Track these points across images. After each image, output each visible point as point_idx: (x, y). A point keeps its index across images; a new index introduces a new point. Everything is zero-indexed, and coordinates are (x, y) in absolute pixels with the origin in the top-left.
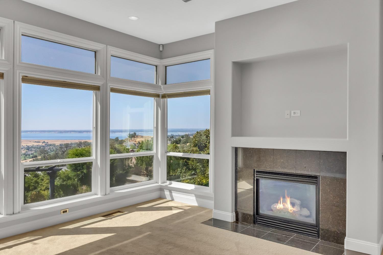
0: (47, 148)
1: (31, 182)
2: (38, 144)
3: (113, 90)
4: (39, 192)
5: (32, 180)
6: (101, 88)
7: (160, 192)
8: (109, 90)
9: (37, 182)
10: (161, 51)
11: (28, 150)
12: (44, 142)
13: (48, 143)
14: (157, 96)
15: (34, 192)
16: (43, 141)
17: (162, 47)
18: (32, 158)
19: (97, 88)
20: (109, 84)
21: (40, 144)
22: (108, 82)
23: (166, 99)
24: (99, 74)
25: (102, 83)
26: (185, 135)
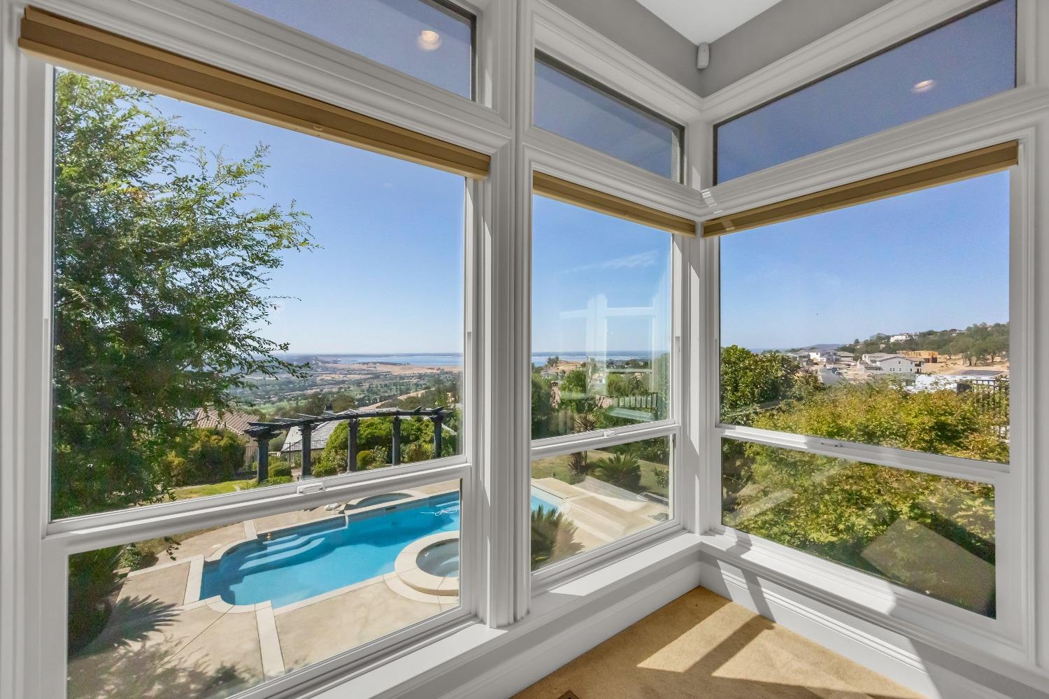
0: (442, 377)
1: (412, 429)
2: (430, 371)
3: (544, 183)
4: (420, 446)
5: (413, 425)
6: (496, 166)
7: (697, 564)
8: (527, 180)
9: (419, 429)
10: (701, 70)
11: (420, 378)
12: (439, 369)
13: (443, 370)
14: (690, 227)
15: (413, 446)
16: (438, 367)
17: (707, 51)
18: (425, 389)
19: (478, 164)
20: (528, 154)
21: (435, 371)
22: (523, 143)
23: (716, 238)
24: (488, 103)
25: (501, 143)
26: (631, 360)
